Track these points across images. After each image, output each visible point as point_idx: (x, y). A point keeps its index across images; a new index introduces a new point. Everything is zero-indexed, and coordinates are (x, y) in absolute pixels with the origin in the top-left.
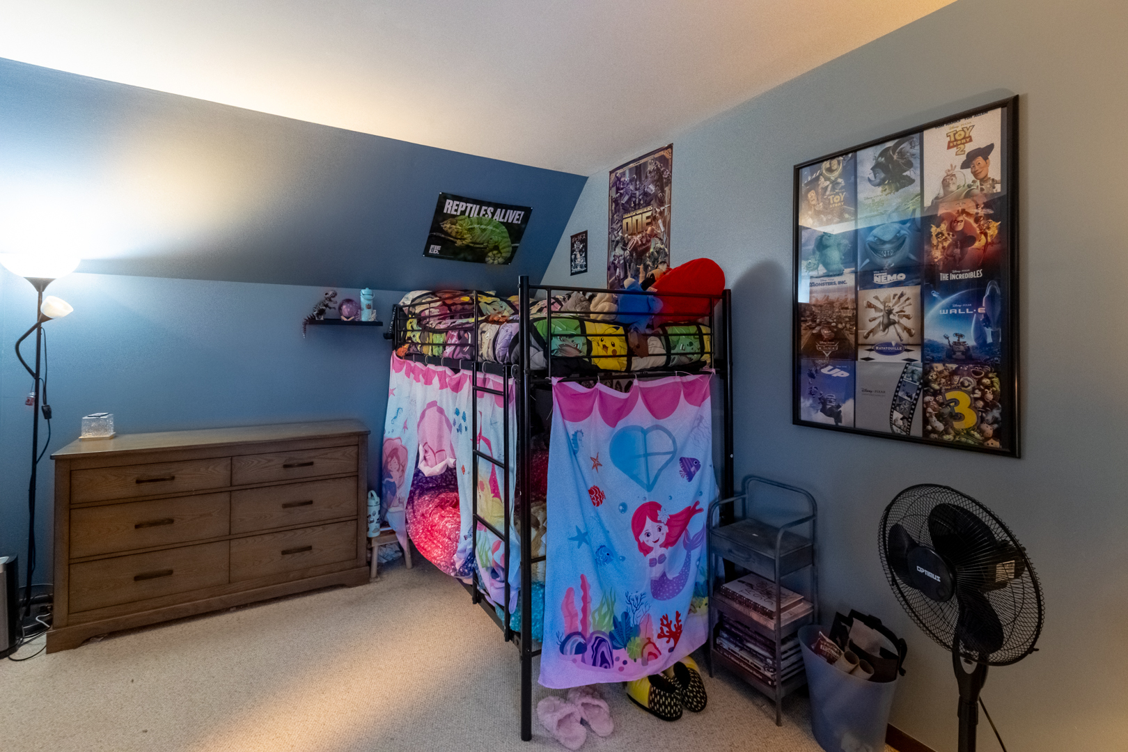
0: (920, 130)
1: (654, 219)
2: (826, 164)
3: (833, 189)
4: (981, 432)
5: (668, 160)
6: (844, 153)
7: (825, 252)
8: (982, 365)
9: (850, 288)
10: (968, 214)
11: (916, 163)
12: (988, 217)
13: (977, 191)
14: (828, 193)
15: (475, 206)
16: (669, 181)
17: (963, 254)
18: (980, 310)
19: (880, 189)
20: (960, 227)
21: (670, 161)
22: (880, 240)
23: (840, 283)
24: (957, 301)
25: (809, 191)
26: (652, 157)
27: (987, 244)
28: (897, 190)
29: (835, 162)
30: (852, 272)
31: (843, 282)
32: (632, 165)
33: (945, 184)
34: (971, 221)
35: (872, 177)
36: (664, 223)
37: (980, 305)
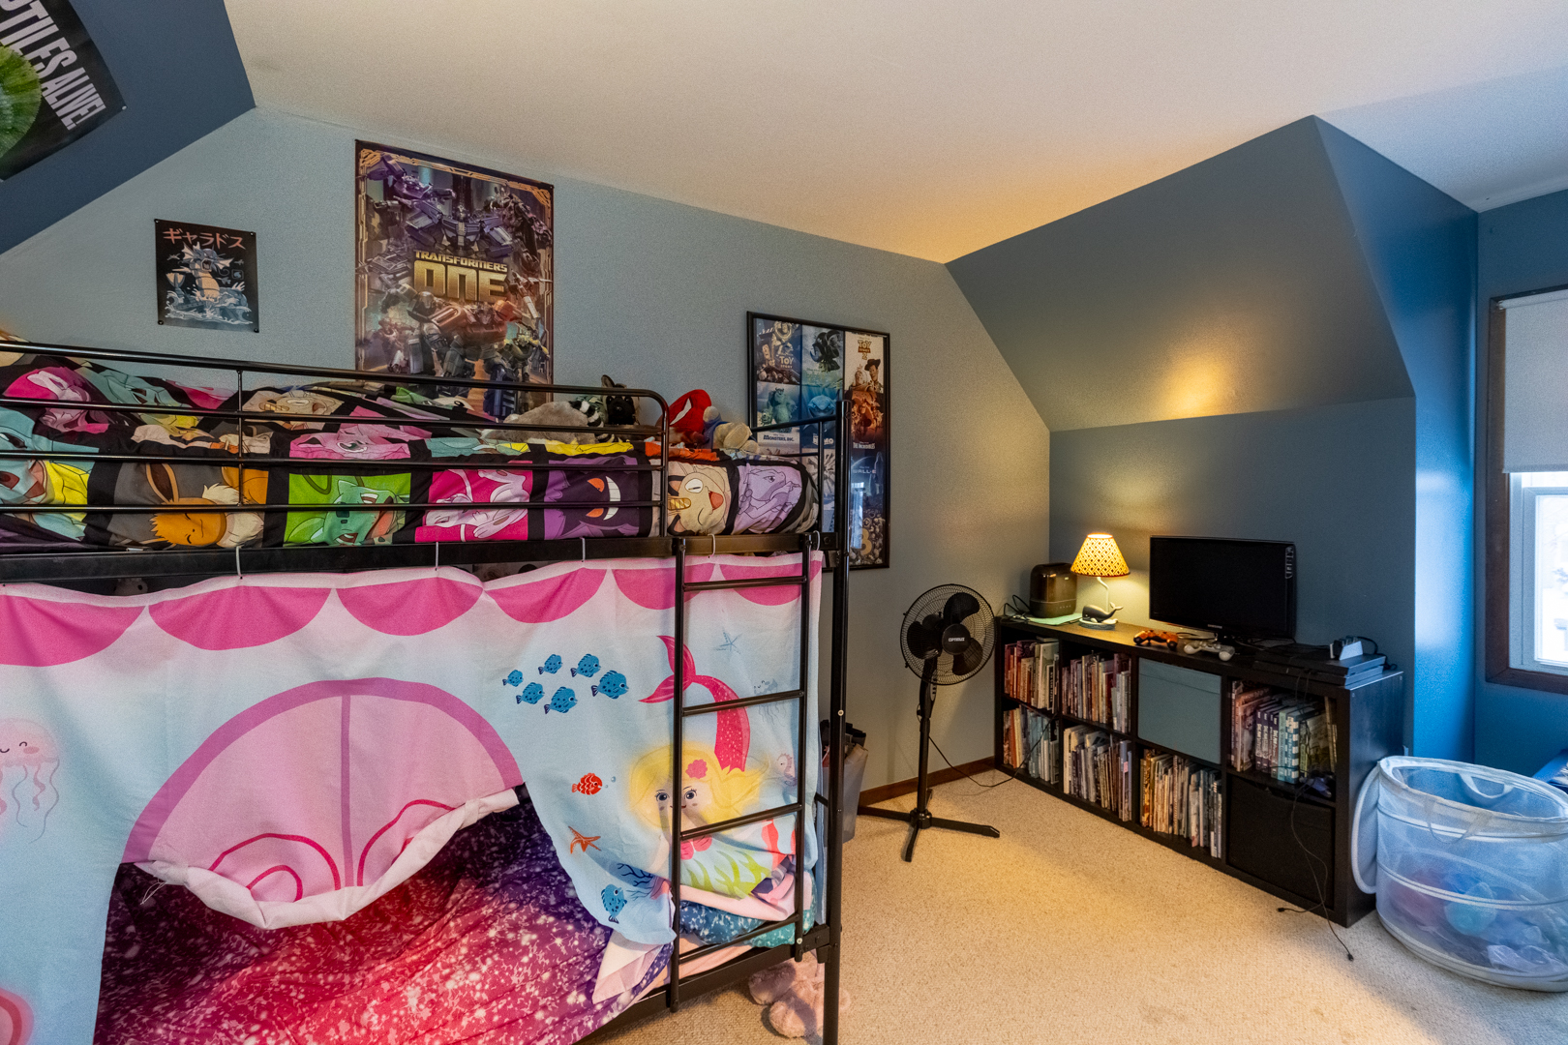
0: (845, 329)
1: (512, 290)
2: (778, 325)
3: (784, 351)
4: (874, 555)
5: (542, 208)
6: (793, 321)
7: (776, 408)
8: (874, 509)
9: (796, 445)
10: (868, 404)
11: (841, 353)
12: (877, 408)
13: (872, 389)
14: (779, 352)
15: (49, 20)
16: (547, 241)
17: (865, 430)
18: (874, 472)
19: (818, 365)
20: (864, 412)
21: (548, 211)
22: (817, 407)
23: (788, 439)
24: (861, 464)
25: (763, 344)
26: (504, 181)
27: (877, 427)
28: (829, 370)
29: (785, 325)
30: (798, 431)
31: (791, 439)
32: (440, 166)
33: (857, 377)
34: (869, 408)
35: (813, 351)
36: (539, 305)
37: (873, 468)
